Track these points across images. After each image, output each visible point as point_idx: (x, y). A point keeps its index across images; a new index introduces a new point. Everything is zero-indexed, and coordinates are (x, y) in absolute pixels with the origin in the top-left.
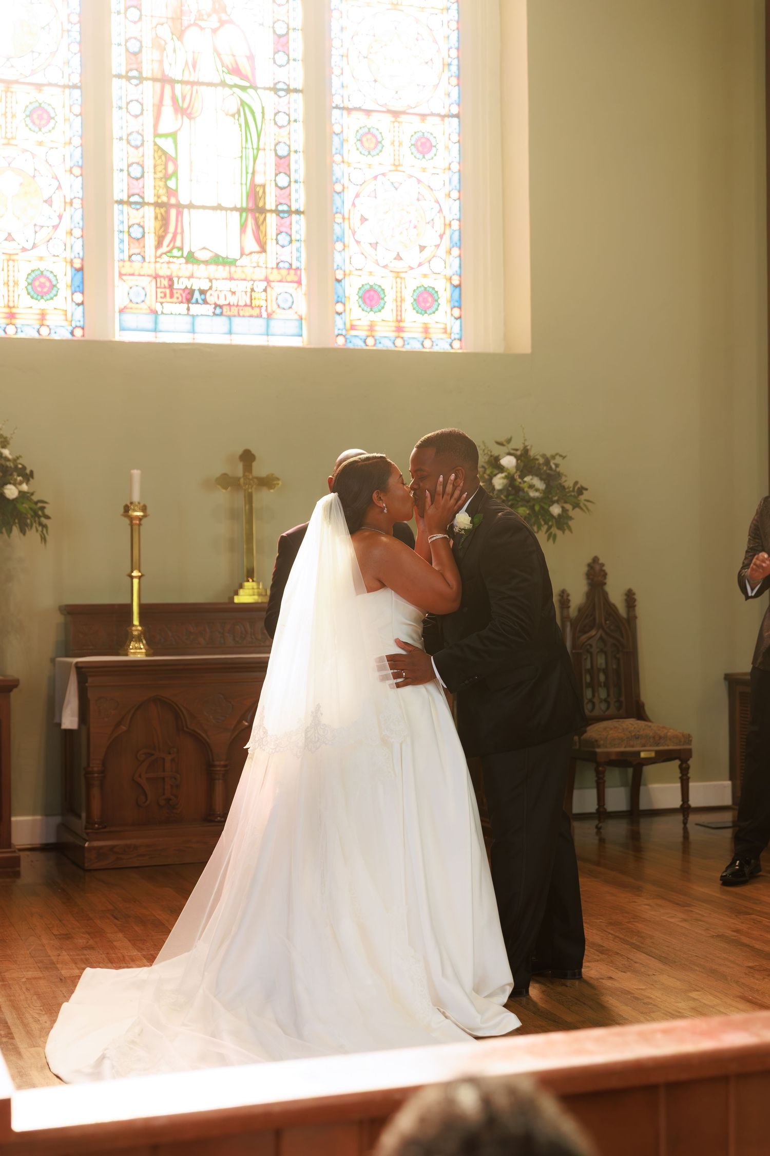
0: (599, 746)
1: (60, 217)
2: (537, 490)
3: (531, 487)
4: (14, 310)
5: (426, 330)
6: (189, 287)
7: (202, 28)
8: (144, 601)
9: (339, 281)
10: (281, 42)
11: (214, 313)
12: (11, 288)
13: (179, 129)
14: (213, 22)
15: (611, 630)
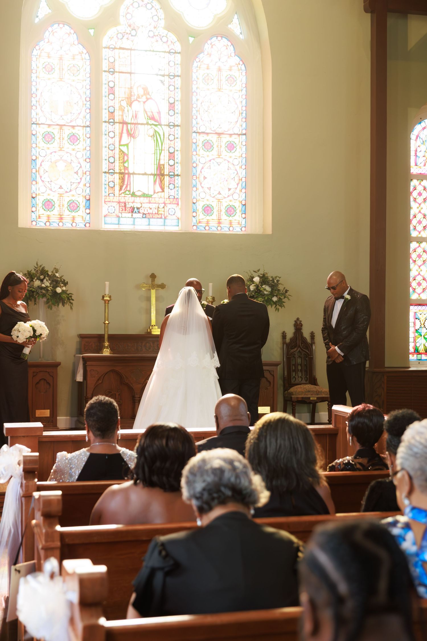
0: (293, 395)
1: (81, 179)
2: (267, 291)
3: (265, 289)
4: (62, 216)
5: (231, 223)
6: (132, 206)
7: (139, 102)
8: (109, 333)
9: (194, 203)
10: (172, 106)
11: (142, 217)
12: (61, 208)
13: (130, 143)
14: (144, 99)
15: (304, 348)
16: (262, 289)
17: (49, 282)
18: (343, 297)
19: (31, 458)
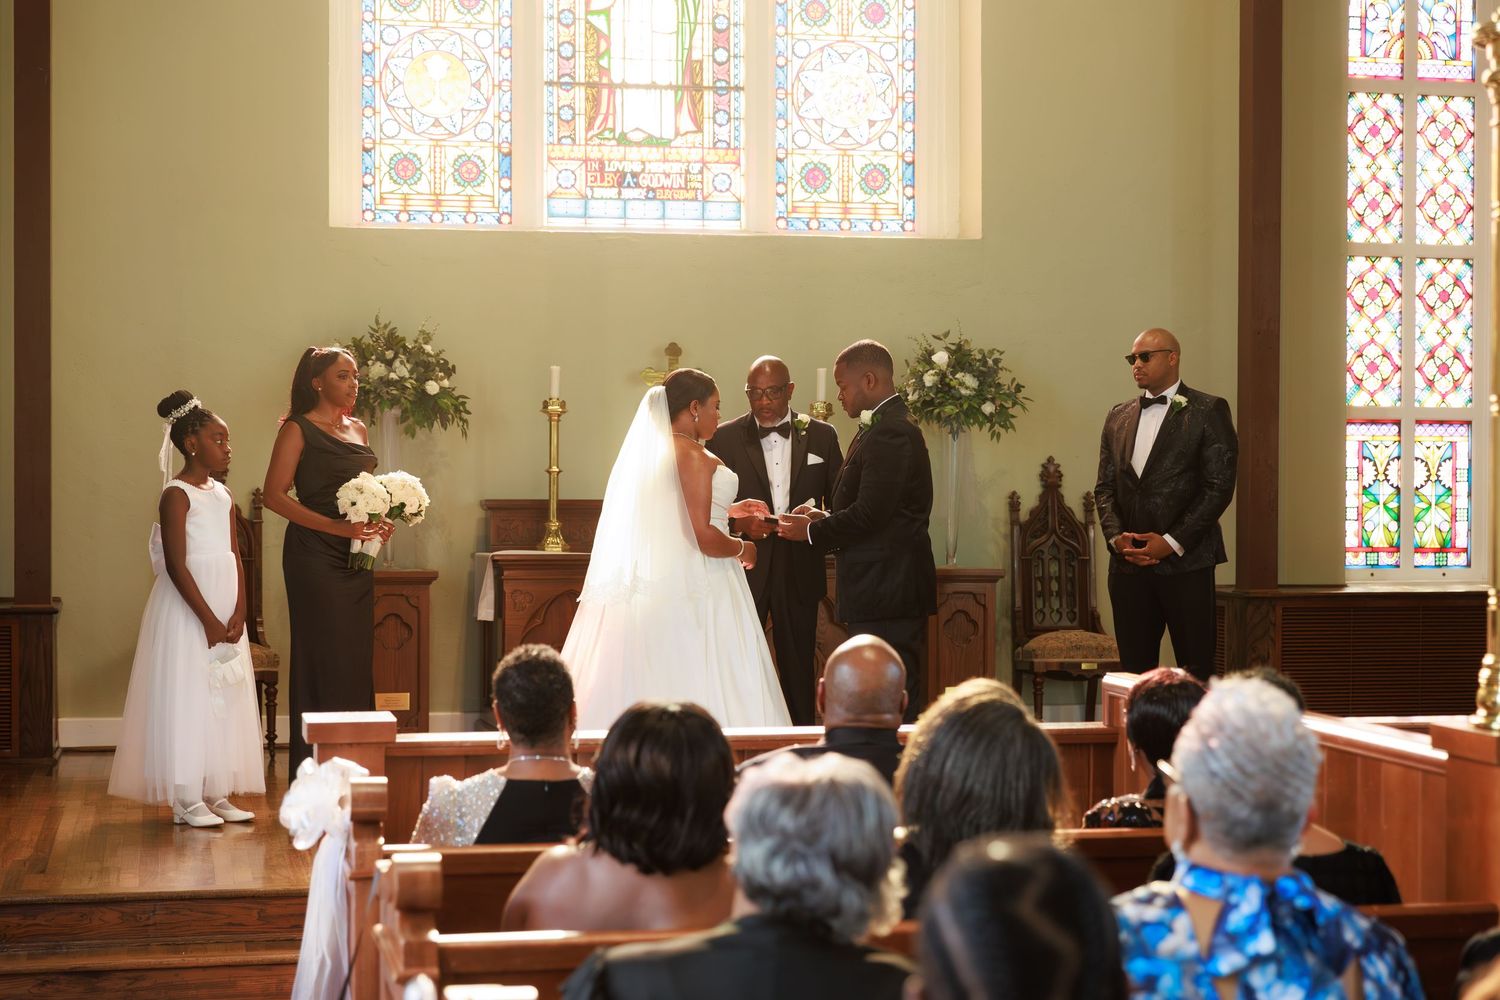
0: (1036, 656)
1: (488, 101)
2: (967, 388)
3: (962, 384)
4: (440, 198)
5: (875, 211)
6: (621, 169)
8: (560, 498)
9: (780, 160)
11: (647, 198)
12: (438, 175)
13: (612, 6)
15: (1066, 536)
16: (953, 383)
17: (409, 366)
18: (1163, 400)
19: (370, 790)
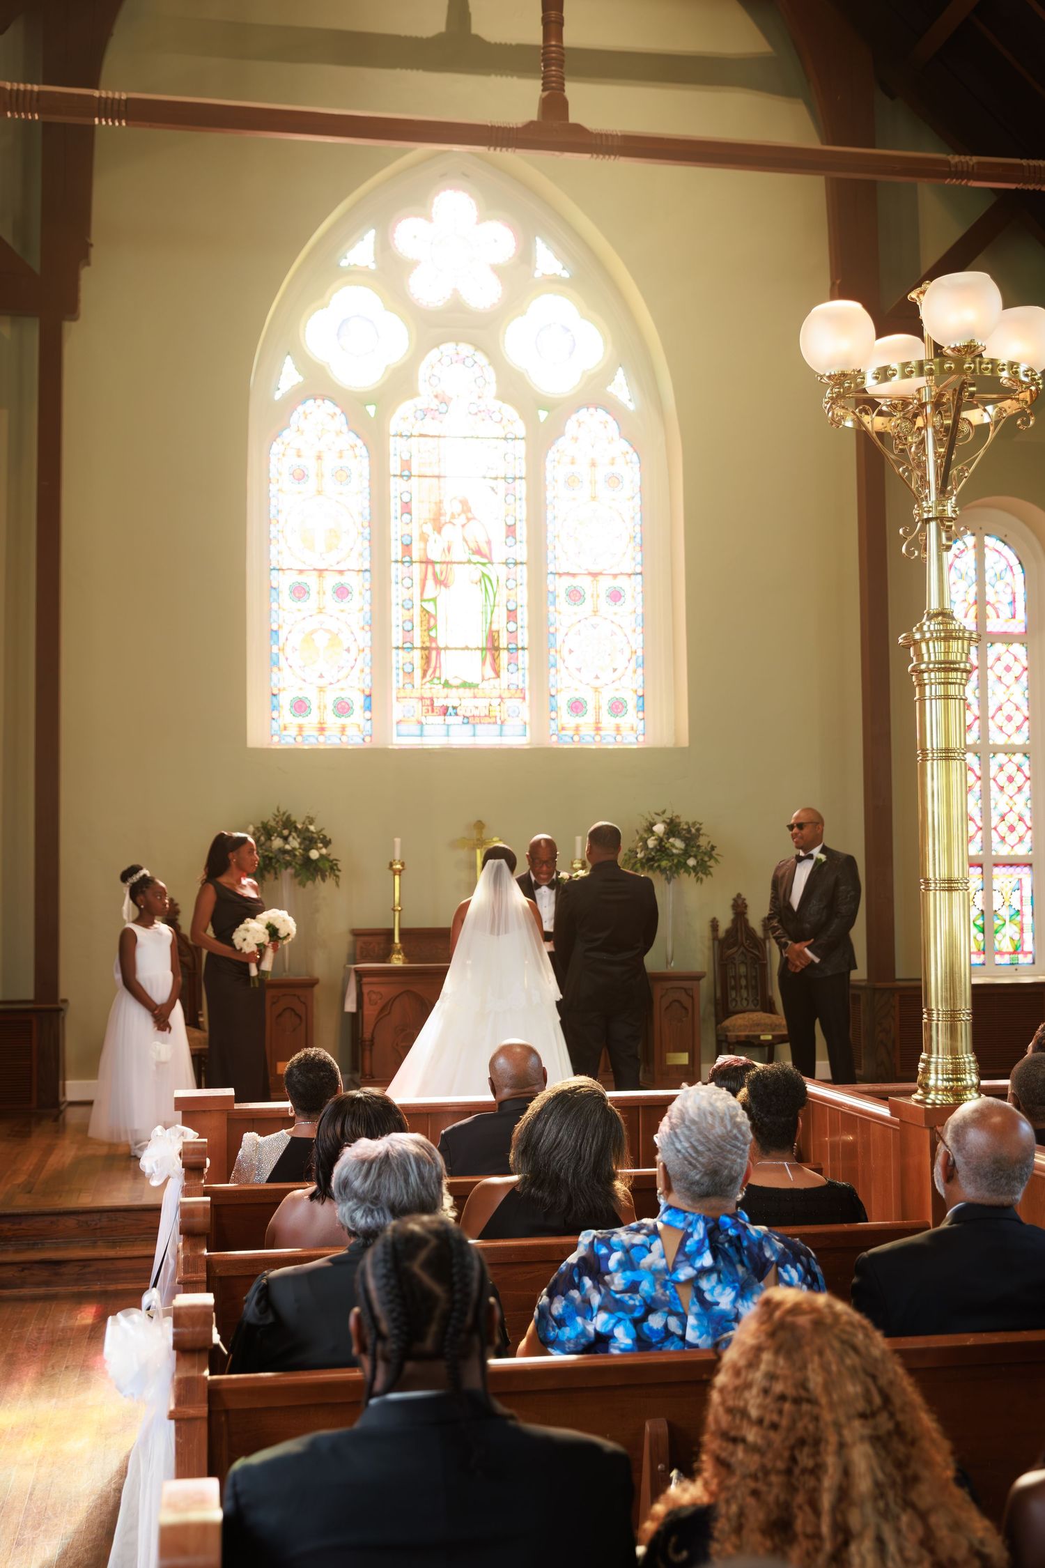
0: (729, 1031)
1: (356, 660)
2: (677, 848)
3: (673, 846)
4: (324, 726)
5: (618, 729)
6: (445, 705)
7: (454, 524)
8: (402, 927)
9: (553, 696)
10: (511, 530)
11: (463, 723)
12: (322, 711)
13: (439, 595)
14: (462, 520)
15: (752, 948)
16: (667, 845)
17: (299, 840)
18: (811, 857)
19: (196, 1146)
